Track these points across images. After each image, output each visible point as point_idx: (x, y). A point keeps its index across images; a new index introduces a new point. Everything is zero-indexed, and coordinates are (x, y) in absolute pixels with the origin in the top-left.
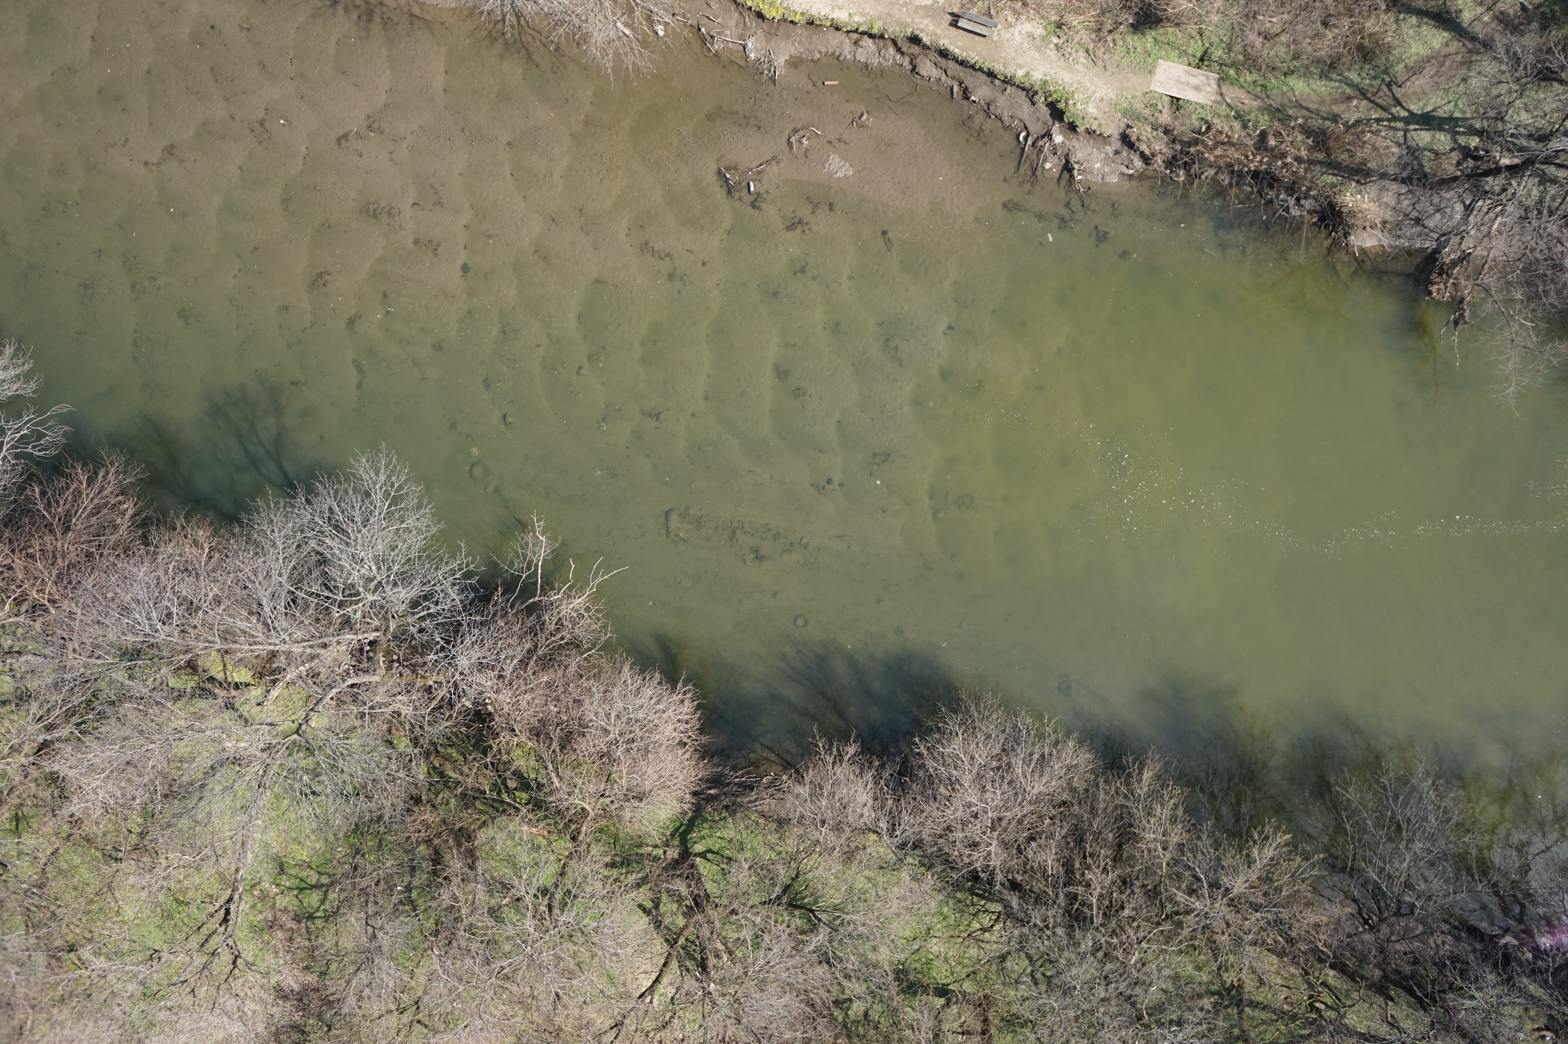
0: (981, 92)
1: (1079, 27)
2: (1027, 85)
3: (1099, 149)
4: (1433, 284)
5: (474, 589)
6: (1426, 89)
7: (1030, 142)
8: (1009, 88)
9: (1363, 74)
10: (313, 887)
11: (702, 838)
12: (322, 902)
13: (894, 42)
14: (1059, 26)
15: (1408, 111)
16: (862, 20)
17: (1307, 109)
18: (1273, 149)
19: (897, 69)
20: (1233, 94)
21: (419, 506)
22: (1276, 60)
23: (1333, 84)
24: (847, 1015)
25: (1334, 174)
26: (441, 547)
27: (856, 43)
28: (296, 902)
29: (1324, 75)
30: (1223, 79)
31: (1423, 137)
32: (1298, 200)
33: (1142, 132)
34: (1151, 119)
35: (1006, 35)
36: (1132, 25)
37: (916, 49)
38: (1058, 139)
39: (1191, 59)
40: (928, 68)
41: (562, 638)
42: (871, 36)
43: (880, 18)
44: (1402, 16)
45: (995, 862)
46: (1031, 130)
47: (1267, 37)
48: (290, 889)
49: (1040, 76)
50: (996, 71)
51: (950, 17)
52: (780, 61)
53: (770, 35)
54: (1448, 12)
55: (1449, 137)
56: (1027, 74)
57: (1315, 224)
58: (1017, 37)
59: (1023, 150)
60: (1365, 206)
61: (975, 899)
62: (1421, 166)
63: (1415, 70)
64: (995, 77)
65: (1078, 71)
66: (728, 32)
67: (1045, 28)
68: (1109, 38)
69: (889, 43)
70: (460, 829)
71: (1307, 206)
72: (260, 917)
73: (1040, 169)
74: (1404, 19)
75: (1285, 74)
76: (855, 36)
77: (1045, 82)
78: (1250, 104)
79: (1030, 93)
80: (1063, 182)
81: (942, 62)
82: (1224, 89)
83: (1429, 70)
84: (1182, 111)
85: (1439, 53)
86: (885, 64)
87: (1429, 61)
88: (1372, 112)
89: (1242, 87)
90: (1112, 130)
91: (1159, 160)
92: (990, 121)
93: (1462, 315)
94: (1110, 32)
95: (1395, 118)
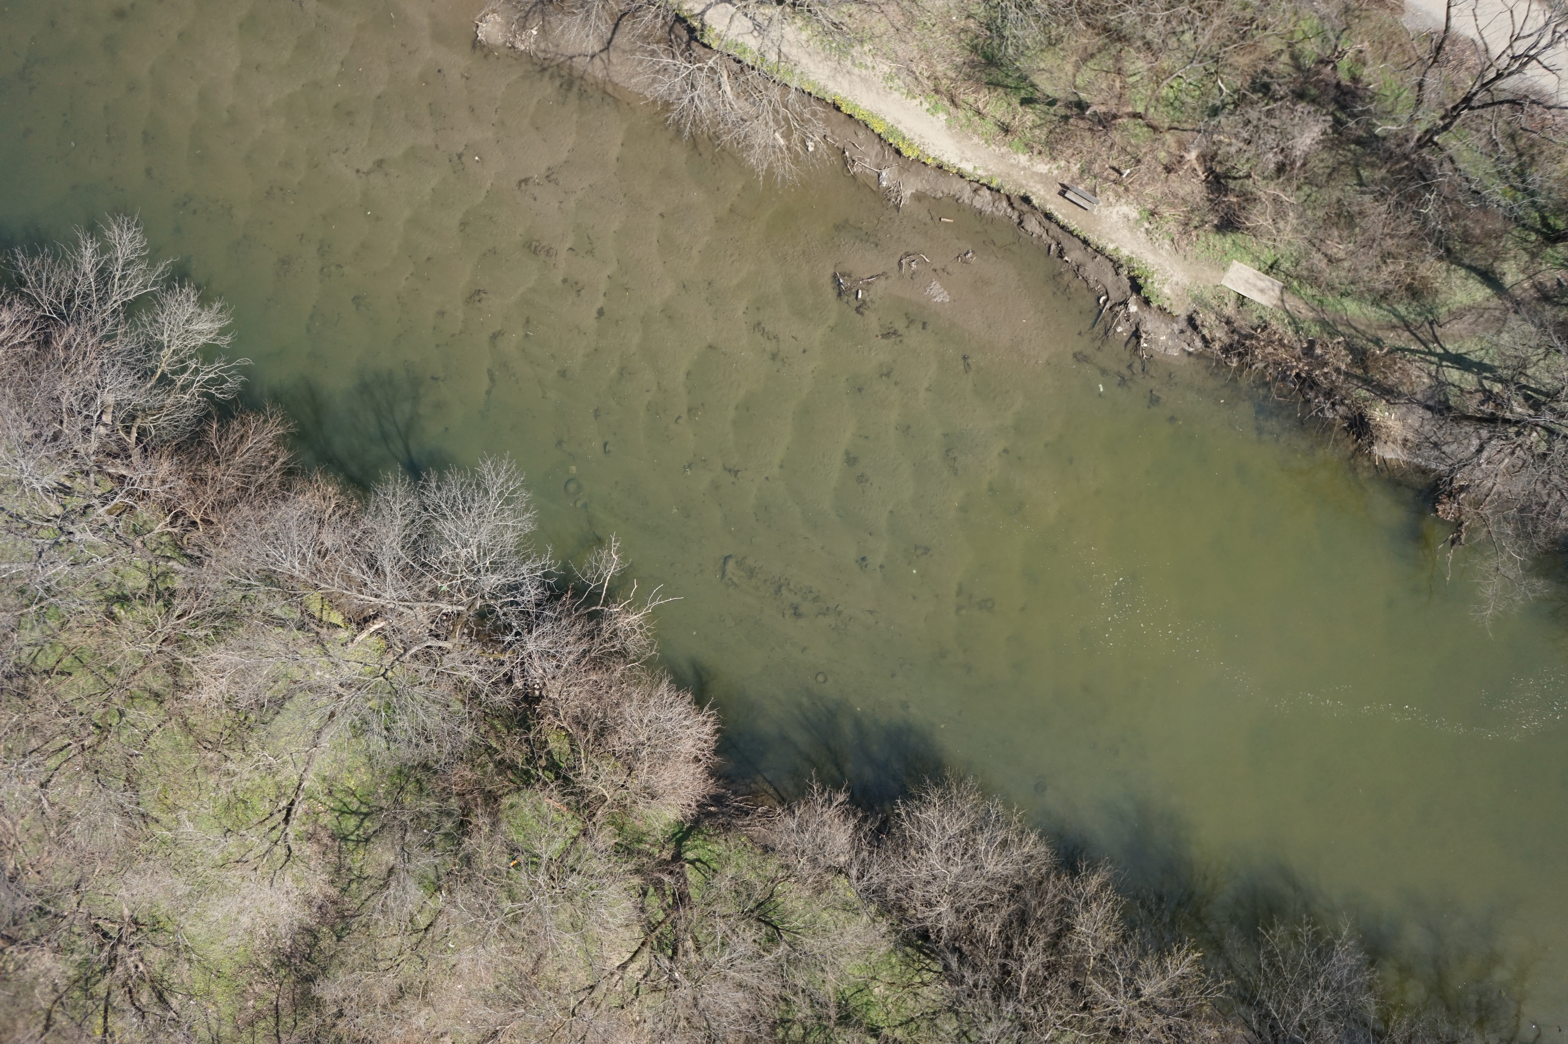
0: (1074, 255)
1: (1170, 218)
2: (1115, 258)
3: (1166, 324)
4: (1441, 503)
5: (550, 588)
6: (1464, 333)
7: (1108, 306)
8: (1099, 256)
9: (1410, 309)
10: (353, 813)
11: (696, 847)
12: (358, 828)
13: (1008, 198)
14: (1153, 214)
15: (1444, 349)
16: (984, 174)
17: (1355, 329)
18: (1318, 357)
19: (1006, 220)
20: (1292, 302)
21: (526, 510)
22: (1337, 281)
23: (1382, 312)
24: (787, 1033)
25: (1368, 390)
26: (530, 546)
27: (975, 191)
28: (335, 822)
29: (1375, 303)
30: (1285, 288)
31: (1454, 375)
32: (1333, 404)
33: (1206, 318)
34: (1217, 309)
35: (1105, 212)
36: (1216, 226)
37: (1025, 207)
38: (1133, 308)
39: (1262, 265)
40: (1032, 225)
41: (613, 647)
42: (989, 188)
43: (1000, 176)
44: (1453, 267)
45: (944, 924)
46: (1111, 296)
47: (1331, 260)
48: (333, 809)
49: (1127, 253)
50: (1090, 241)
51: (1060, 187)
52: (907, 192)
53: (903, 169)
54: (1493, 272)
55: (1476, 379)
56: (1116, 249)
57: (1345, 428)
58: (1114, 216)
59: (1101, 311)
60: (1390, 423)
61: (922, 957)
62: (1447, 400)
63: (1457, 315)
64: (1089, 245)
65: (1161, 255)
66: (868, 160)
67: (1140, 213)
68: (1194, 233)
69: (1004, 197)
70: (490, 791)
71: (1341, 412)
72: (303, 828)
73: (1112, 331)
74: (1455, 270)
75: (1342, 295)
76: (976, 185)
77: (1131, 259)
78: (1306, 313)
79: (1117, 265)
80: (1130, 346)
81: (1046, 222)
82: (1285, 297)
83: (1469, 318)
84: (1245, 308)
85: (1480, 305)
86: (997, 213)
87: (1470, 310)
88: (1412, 343)
89: (1302, 298)
90: (1181, 311)
91: (1217, 345)
92: (1077, 281)
93: (1459, 536)
94: (1196, 228)
95: (1431, 353)
